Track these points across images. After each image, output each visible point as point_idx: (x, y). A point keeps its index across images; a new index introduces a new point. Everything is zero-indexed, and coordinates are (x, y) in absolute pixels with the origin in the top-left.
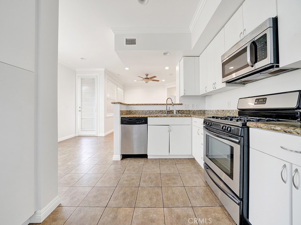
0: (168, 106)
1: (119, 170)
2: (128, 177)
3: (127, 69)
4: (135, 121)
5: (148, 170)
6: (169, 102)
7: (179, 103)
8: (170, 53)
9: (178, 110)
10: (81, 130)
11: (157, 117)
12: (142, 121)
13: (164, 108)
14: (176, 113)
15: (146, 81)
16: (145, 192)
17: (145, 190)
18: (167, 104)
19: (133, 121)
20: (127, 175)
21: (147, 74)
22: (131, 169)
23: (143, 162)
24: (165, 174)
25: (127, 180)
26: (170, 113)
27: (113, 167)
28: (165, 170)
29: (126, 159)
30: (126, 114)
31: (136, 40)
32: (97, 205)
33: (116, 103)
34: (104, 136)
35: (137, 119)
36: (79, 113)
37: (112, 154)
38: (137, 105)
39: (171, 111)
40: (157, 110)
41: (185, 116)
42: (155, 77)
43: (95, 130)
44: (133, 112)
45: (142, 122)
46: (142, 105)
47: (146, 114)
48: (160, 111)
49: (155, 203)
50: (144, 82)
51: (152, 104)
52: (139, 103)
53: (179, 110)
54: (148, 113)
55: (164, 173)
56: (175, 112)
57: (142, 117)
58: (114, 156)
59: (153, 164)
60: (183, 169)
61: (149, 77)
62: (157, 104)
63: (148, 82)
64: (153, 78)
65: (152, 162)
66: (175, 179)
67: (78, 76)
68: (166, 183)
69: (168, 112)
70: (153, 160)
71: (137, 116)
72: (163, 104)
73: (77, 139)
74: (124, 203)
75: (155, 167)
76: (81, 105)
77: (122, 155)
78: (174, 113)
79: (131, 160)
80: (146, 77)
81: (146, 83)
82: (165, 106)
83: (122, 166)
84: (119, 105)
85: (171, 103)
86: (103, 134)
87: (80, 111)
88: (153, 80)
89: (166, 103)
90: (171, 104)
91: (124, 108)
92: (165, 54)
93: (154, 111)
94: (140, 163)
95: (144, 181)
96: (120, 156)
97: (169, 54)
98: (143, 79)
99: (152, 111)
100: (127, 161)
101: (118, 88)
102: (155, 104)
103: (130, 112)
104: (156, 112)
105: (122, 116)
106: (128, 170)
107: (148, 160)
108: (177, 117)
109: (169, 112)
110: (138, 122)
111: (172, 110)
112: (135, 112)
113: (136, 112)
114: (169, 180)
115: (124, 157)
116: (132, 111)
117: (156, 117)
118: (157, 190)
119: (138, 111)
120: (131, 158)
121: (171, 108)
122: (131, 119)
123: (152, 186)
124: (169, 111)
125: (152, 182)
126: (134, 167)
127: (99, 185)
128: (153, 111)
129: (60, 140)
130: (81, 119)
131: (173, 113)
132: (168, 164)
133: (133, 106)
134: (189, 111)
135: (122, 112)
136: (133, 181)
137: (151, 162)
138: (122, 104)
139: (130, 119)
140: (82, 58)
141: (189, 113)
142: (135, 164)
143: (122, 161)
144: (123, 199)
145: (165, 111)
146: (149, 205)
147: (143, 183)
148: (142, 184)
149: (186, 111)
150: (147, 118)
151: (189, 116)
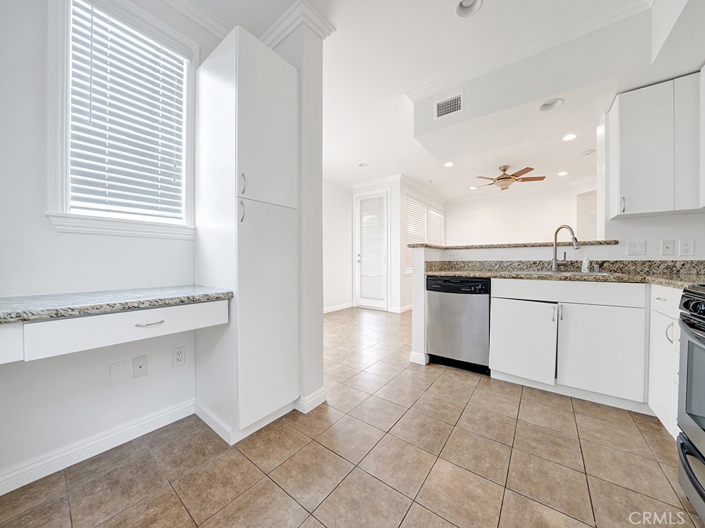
0: (561, 250)
1: (420, 381)
2: (435, 399)
3: (449, 165)
4: (459, 285)
5: (484, 402)
6: (565, 237)
7: (602, 239)
8: (562, 100)
9: (600, 259)
10: (361, 297)
11: (516, 278)
12: (475, 286)
13: (546, 255)
14: (591, 269)
15: (501, 186)
16: (467, 441)
17: (469, 437)
18: (558, 245)
19: (453, 284)
20: (433, 396)
21: (504, 167)
22: (446, 387)
23: (476, 381)
24: (529, 425)
25: (431, 405)
26: (567, 269)
27: (409, 372)
28: (534, 415)
29: (437, 365)
30: (441, 270)
31: (462, 99)
32: (374, 424)
33: (416, 247)
34: (400, 312)
35: (462, 282)
36: (357, 265)
37: (409, 349)
38: (467, 248)
39: (572, 263)
40: (523, 260)
41: (620, 280)
42: (529, 170)
43: (383, 299)
44: (457, 266)
45: (476, 289)
46: (481, 247)
47: (491, 270)
48: (534, 263)
49: (485, 470)
50: (496, 188)
51: (510, 246)
52: (471, 245)
53: (604, 262)
54: (497, 267)
55: (528, 420)
56: (585, 267)
57: (473, 278)
58: (412, 352)
59: (501, 393)
60: (597, 431)
61: (509, 173)
62: (525, 246)
63: (509, 187)
64: (522, 175)
65: (500, 387)
66: (559, 445)
67: (357, 198)
68: (529, 444)
69: (559, 265)
70: (503, 385)
71: (464, 274)
72: (545, 245)
73: (355, 311)
74: (418, 440)
75: (505, 400)
76: (361, 252)
77: (429, 354)
78: (583, 268)
79: (448, 371)
80: (501, 173)
81: (502, 189)
82: (551, 250)
83: (427, 376)
84: (423, 249)
85: (570, 240)
86: (398, 310)
87: (359, 261)
88: (524, 180)
89: (553, 241)
90: (570, 244)
91: (436, 257)
92: (546, 106)
93: (516, 264)
94: (468, 383)
95: (470, 420)
96: (424, 355)
97: (560, 102)
98: (492, 182)
99: (508, 264)
100: (440, 370)
101: (432, 212)
102: (517, 246)
103: (450, 265)
104: (522, 265)
105: (430, 273)
106: (438, 387)
107: (492, 381)
108: (585, 280)
109: (565, 265)
110: (465, 287)
111: (574, 260)
112: (462, 265)
113: (465, 265)
114: (539, 441)
115: (434, 360)
116: (454, 263)
117: (514, 278)
118: (497, 447)
119: (470, 262)
120: (449, 367)
121: (572, 255)
122: (449, 281)
123: (487, 435)
124: (562, 265)
125: (489, 428)
126: (453, 387)
127: (380, 394)
128: (513, 262)
129: (326, 310)
130: (361, 276)
131: (579, 269)
132: (546, 405)
133: (460, 250)
134: (647, 264)
135: (429, 265)
136: (445, 411)
137: (497, 387)
138: (430, 247)
139: (446, 280)
140: (360, 165)
141: (646, 269)
142: (456, 380)
143: (427, 366)
144: (419, 434)
145: (549, 263)
146: (471, 467)
147: (465, 423)
148: (463, 423)
149: (635, 263)
150: (490, 279)
151: (638, 278)
